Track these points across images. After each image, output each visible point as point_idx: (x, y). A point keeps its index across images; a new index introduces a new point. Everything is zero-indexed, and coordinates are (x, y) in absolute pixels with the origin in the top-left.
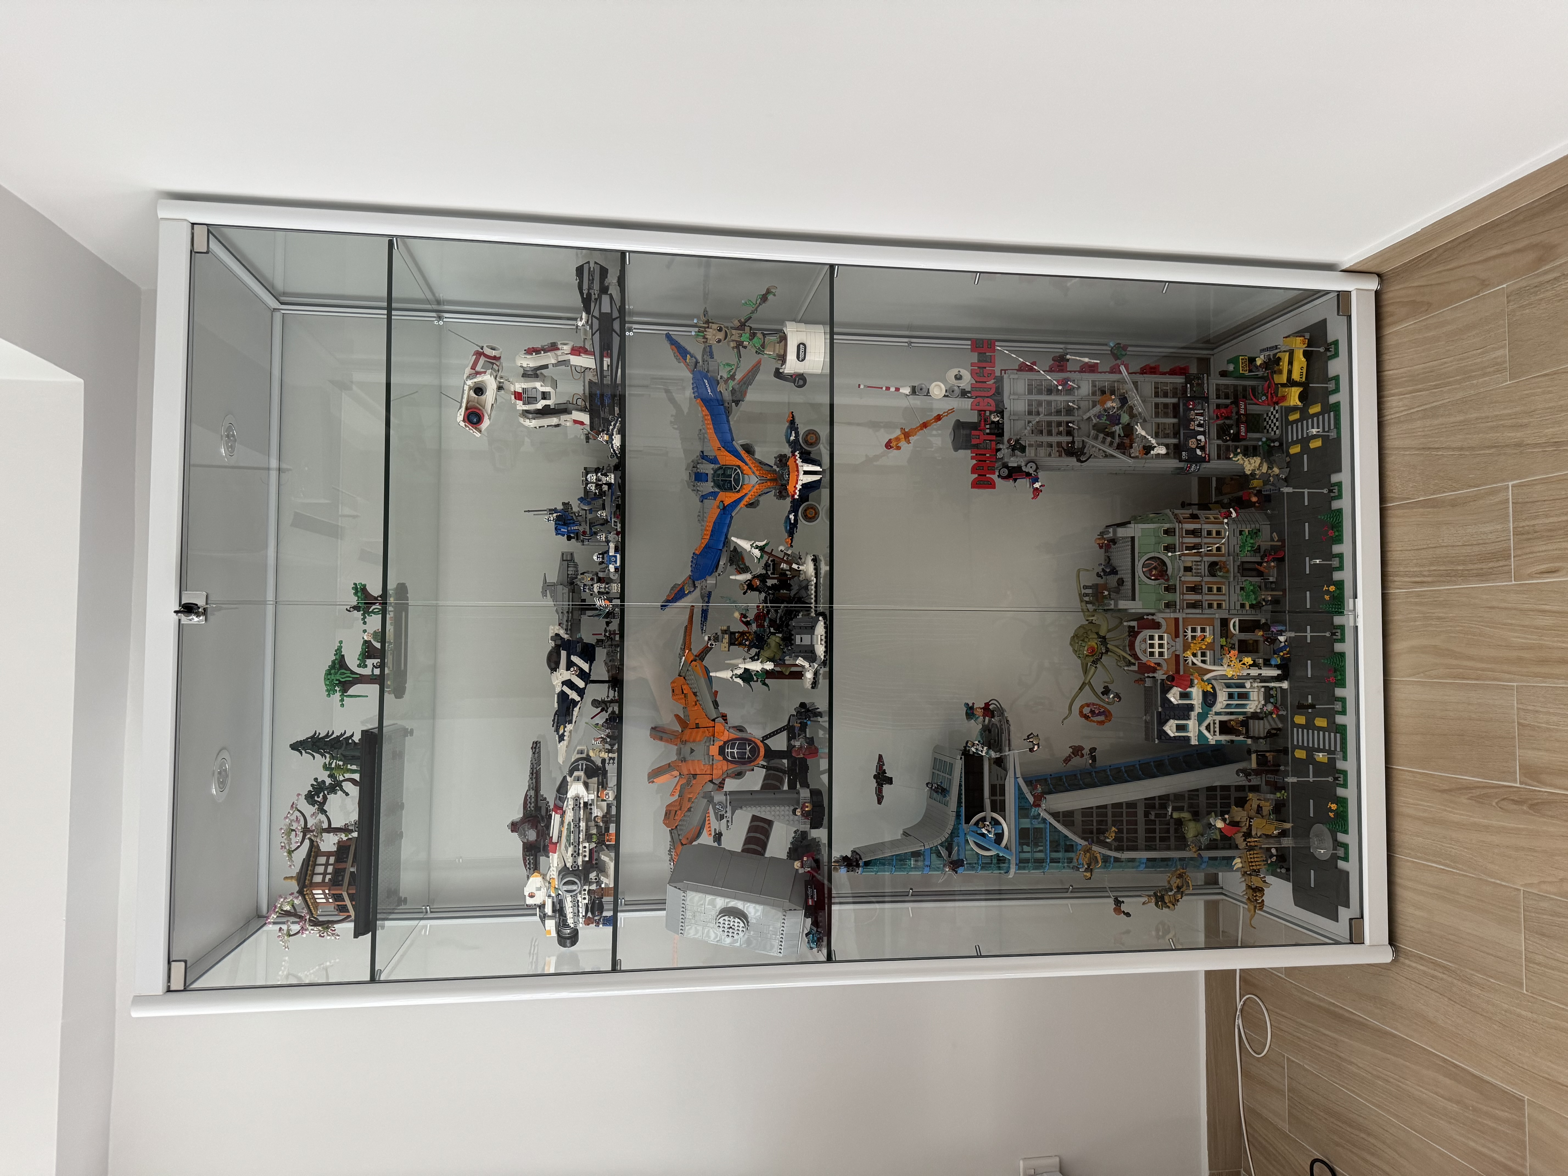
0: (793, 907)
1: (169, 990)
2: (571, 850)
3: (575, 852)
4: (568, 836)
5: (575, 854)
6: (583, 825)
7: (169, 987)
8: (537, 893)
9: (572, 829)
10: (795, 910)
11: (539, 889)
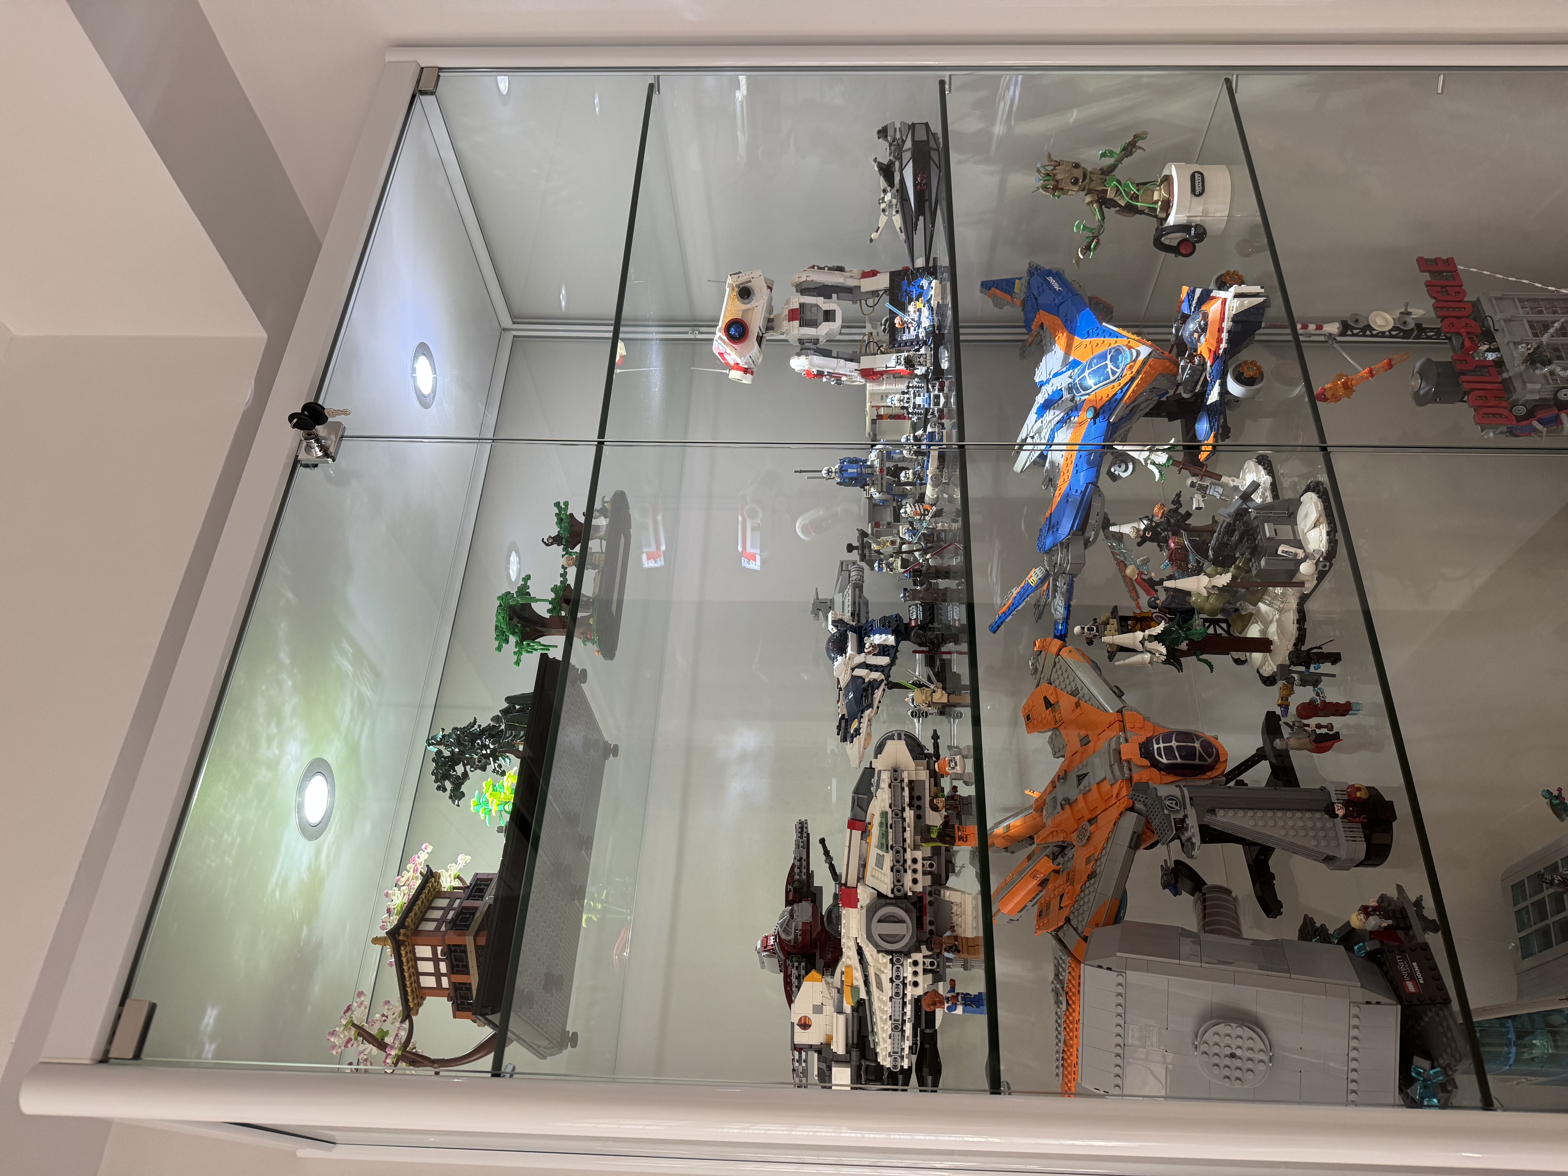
0: (1374, 997)
1: (104, 1060)
2: (888, 859)
3: (898, 862)
4: (885, 835)
5: (898, 866)
6: (909, 814)
7: (107, 1051)
8: (815, 1019)
9: (890, 822)
10: (1378, 1003)
11: (818, 1009)
